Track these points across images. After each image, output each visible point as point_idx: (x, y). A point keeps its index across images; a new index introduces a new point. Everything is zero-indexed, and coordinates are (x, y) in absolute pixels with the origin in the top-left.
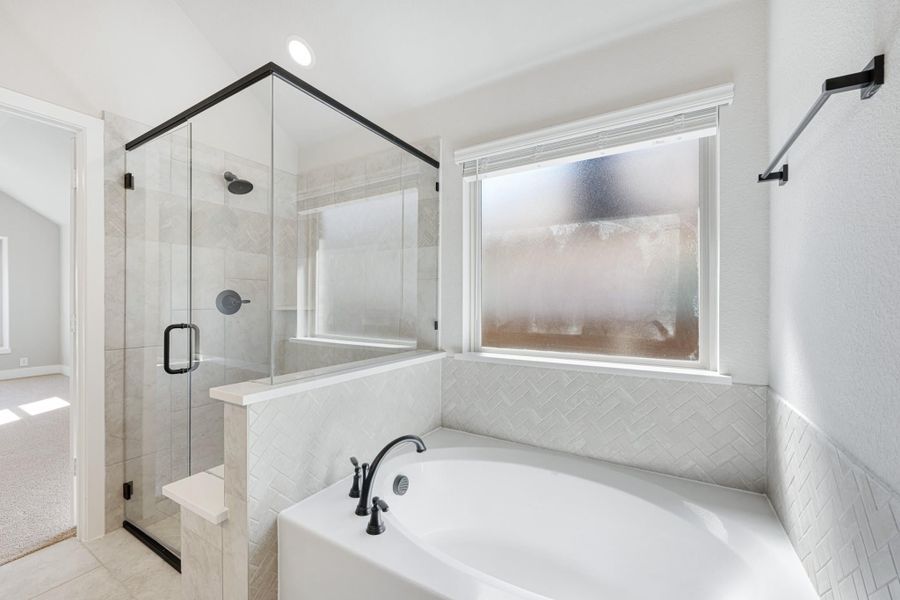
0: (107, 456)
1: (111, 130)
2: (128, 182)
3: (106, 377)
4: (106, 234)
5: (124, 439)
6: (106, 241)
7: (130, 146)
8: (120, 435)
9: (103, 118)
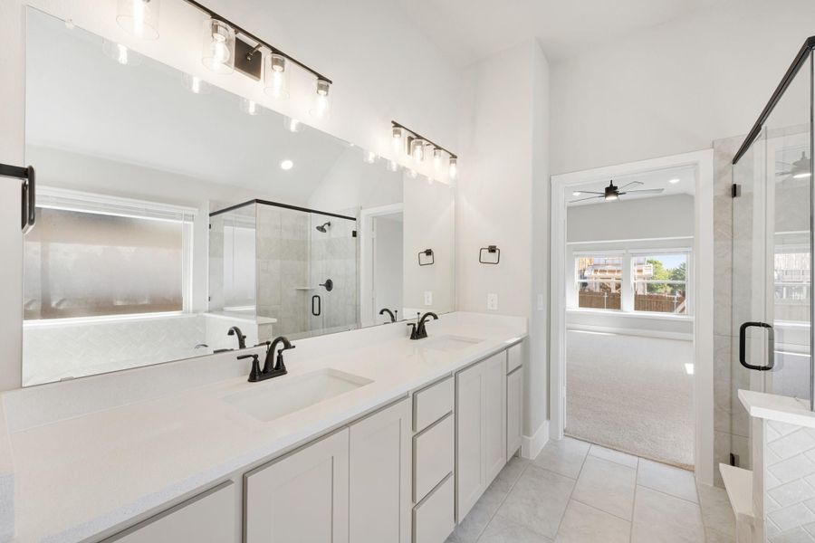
0: (715, 422)
1: (719, 154)
2: (735, 191)
3: (714, 358)
4: (715, 240)
5: (731, 415)
6: (715, 245)
7: (735, 161)
8: (728, 409)
9: (713, 147)
